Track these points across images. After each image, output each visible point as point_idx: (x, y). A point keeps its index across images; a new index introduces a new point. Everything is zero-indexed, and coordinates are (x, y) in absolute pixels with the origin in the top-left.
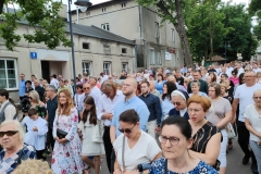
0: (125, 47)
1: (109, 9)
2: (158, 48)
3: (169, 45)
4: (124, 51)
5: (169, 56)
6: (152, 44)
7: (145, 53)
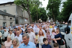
0: (11, 17)
1: (6, 5)
2: (23, 18)
3: (26, 17)
4: (11, 19)
5: (26, 20)
6: (20, 17)
7: (18, 19)
